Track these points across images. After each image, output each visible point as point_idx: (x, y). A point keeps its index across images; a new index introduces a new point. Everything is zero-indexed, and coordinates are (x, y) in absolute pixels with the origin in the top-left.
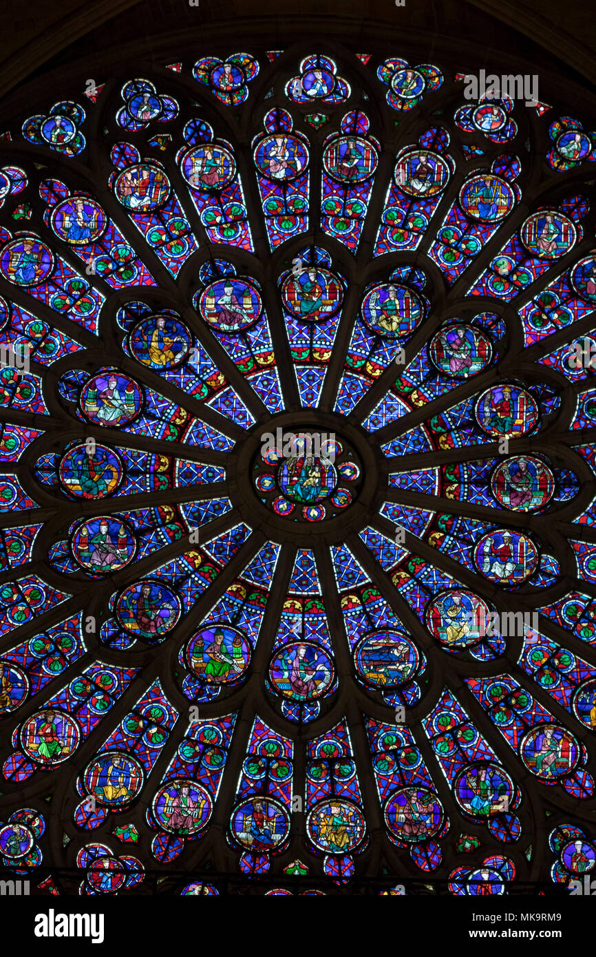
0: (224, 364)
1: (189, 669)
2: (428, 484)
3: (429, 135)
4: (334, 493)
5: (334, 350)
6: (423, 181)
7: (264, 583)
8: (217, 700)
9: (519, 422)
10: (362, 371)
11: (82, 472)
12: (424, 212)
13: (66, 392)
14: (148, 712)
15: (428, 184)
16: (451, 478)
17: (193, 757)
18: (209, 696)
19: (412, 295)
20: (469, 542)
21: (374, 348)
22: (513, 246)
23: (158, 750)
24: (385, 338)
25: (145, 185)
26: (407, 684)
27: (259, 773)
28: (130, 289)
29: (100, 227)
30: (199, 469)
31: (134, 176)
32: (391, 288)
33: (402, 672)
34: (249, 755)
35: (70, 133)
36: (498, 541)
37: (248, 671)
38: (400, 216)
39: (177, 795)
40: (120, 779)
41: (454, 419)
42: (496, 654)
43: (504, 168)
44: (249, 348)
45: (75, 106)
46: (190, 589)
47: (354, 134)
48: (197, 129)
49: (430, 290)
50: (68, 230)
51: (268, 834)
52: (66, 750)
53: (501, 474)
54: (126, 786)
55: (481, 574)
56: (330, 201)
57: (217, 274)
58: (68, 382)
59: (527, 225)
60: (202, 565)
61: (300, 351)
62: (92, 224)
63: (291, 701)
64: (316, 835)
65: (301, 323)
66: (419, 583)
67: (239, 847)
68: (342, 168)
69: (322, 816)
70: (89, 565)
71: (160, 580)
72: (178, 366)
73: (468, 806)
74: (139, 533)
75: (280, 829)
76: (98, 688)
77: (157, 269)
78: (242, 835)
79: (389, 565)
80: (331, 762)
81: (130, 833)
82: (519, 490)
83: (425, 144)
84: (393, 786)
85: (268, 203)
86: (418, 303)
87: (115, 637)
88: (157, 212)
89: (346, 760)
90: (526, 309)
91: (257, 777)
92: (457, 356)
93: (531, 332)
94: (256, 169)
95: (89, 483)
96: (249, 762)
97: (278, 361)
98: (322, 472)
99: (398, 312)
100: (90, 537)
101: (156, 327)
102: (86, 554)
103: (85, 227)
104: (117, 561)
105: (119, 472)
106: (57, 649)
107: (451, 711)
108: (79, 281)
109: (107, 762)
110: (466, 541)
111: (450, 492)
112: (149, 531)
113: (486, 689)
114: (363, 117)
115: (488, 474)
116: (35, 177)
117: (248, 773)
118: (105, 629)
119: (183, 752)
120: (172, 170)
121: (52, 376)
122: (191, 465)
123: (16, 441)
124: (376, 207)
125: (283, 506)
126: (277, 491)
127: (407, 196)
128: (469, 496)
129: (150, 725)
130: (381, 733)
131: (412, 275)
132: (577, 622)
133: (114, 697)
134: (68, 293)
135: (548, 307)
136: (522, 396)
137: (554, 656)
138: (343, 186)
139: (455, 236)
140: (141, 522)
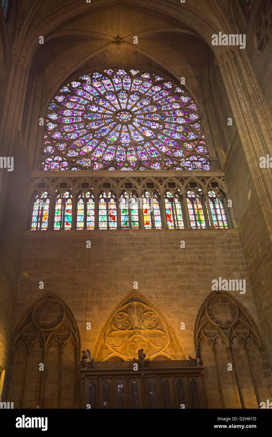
0: (110, 104)
1: (108, 140)
2: (142, 117)
5: (127, 102)
6: (137, 83)
7: (119, 129)
8: (113, 144)
9: (154, 110)
10: (131, 104)
12: (138, 86)
13: (88, 108)
14: (102, 145)
16: (145, 116)
19: (137, 96)
21: (132, 102)
22: (151, 90)
23: (104, 150)
25: (98, 84)
26: (142, 141)
28: (96, 96)
31: (96, 83)
32: (134, 95)
33: (140, 140)
34: (118, 150)
36: (153, 124)
37: (117, 140)
38: (135, 87)
39: (107, 156)
41: (145, 110)
42: (154, 137)
43: (149, 81)
44: (114, 102)
45: (87, 76)
46: (108, 130)
47: (127, 78)
48: (105, 78)
49: (140, 95)
50: (87, 89)
52: (90, 151)
53: (153, 116)
54: (99, 155)
55: (151, 128)
56: (124, 86)
57: (109, 94)
58: (88, 106)
59: (153, 88)
60: (109, 127)
61: (122, 102)
62: (90, 89)
63: (124, 144)
64: (129, 160)
65: (122, 99)
66: (142, 129)
68: (126, 82)
69: (130, 158)
70: (92, 128)
71: (103, 130)
72: (104, 104)
73: (152, 156)
74: (99, 124)
75: (124, 160)
76: (94, 143)
77: (100, 93)
78: (118, 161)
79: (137, 127)
80: (131, 151)
81: (100, 161)
82: (155, 118)
83: (137, 79)
84: (140, 154)
85: (116, 86)
87: (96, 136)
88: (100, 87)
89: (133, 151)
90: (154, 97)
92: (145, 102)
93: (155, 100)
94: (114, 82)
95: (92, 118)
97: (118, 104)
99: (135, 98)
100: (92, 125)
101: (100, 100)
104: (96, 127)
105: (96, 117)
106: (88, 138)
107: (148, 144)
108: (89, 95)
109: (96, 152)
110: (148, 124)
111: (145, 118)
112: (101, 124)
113: (153, 141)
114: (128, 76)
115: (151, 116)
116: (82, 84)
117: (118, 153)
118: (95, 135)
119: (108, 150)
120: (102, 82)
121: (85, 106)
122: (107, 116)
123: (80, 113)
124: (131, 86)
125: (121, 120)
126: (120, 118)
127: (135, 85)
128: (148, 119)
129: (103, 147)
130: (138, 147)
131: (137, 93)
132: (166, 133)
133: (97, 144)
134: (87, 96)
135: (157, 97)
136: (155, 107)
137: (163, 137)
138: (126, 84)
139: (143, 89)
140: (100, 122)
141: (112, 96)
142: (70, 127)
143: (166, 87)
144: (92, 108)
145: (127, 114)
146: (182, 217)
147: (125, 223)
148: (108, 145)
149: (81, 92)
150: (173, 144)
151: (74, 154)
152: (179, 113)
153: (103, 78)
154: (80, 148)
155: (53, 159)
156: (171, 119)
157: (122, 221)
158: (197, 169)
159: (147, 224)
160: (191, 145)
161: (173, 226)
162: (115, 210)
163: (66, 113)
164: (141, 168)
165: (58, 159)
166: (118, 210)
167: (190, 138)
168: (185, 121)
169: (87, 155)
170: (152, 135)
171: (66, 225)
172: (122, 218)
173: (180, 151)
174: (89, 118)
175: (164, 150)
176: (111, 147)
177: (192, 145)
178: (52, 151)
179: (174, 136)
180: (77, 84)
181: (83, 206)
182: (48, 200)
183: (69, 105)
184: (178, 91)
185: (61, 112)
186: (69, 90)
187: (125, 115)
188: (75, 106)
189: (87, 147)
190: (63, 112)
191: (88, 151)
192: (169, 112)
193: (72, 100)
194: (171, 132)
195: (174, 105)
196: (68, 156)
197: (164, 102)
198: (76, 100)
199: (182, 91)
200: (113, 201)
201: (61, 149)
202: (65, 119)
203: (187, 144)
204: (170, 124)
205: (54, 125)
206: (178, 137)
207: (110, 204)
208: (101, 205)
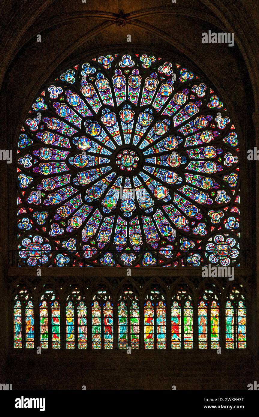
0: (109, 134)
1: (104, 206)
2: (154, 161)
3: (152, 74)
4: (133, 164)
5: (133, 129)
6: (151, 86)
7: (119, 186)
8: (110, 212)
9: (173, 145)
10: (139, 135)
11: (79, 161)
12: (152, 94)
13: (74, 142)
14: (96, 216)
15: (152, 87)
16: (159, 159)
17: (106, 225)
18: (109, 212)
19: (149, 115)
20: (163, 175)
21: (141, 129)
22: (172, 102)
23: (98, 224)
24: (144, 126)
25: (89, 91)
26: (150, 208)
27: (120, 228)
28: (87, 117)
29: (79, 101)
30: (104, 159)
31: (86, 88)
32: (145, 114)
33: (149, 205)
34: (117, 225)
35: (71, 78)
36: (169, 174)
37: (116, 206)
38: (146, 95)
39: (103, 234)
40: (91, 231)
41: (159, 145)
42: (169, 200)
43: (170, 82)
44: (114, 130)
45: (72, 71)
46: (103, 188)
47: (135, 75)
48: (100, 75)
49: (153, 114)
50: (72, 102)
51: (122, 242)
52: (79, 225)
53: (170, 158)
54: (92, 232)
55: (165, 182)
56: (130, 93)
57: (106, 112)
58: (75, 140)
59: (175, 97)
60: (106, 182)
61: (125, 130)
62: (78, 101)
63: (126, 212)
64: (132, 242)
65: (125, 123)
66: (152, 184)
67: (116, 245)
68: (133, 84)
69: (133, 237)
70: (82, 183)
71: (97, 186)
72: (98, 135)
73: (163, 234)
74: (92, 175)
75: (124, 240)
76: (85, 211)
77: (93, 111)
78: (117, 242)
79: (146, 180)
80: (135, 225)
81: (94, 242)
82: (173, 162)
83: (152, 77)
84: (148, 230)
85: (116, 94)
86: (151, 117)
87: (88, 199)
88: (92, 97)
89: (137, 225)
90: (175, 118)
91: (119, 229)
92: (159, 130)
93: (176, 123)
94: (114, 85)
95: (81, 164)
96: (117, 226)
97: (120, 133)
98: (131, 159)
99: (146, 120)
100: (82, 177)
101: (93, 126)
102: (81, 181)
103: (76, 102)
104: (87, 182)
105: (87, 161)
106: (76, 202)
107: (159, 213)
108: (76, 115)
109: (88, 227)
110: (162, 174)
111: (159, 163)
112: (94, 174)
113: (167, 208)
114: (137, 70)
115: (167, 158)
116: (64, 89)
117: (117, 229)
118: (86, 198)
119: (104, 224)
120: (95, 86)
121: (71, 139)
122: (102, 159)
123: (64, 154)
124: (141, 94)
125: (123, 168)
126: (121, 164)
127: (148, 90)
128: (163, 164)
129: (96, 219)
130: (145, 219)
131: (149, 110)
132: (186, 192)
133: (88, 213)
134: (73, 118)
135: (180, 117)
136: (174, 139)
137: (181, 200)
138: (133, 89)
139: (159, 100)
140: (92, 172)
141: (111, 117)
142: (51, 182)
143: (195, 94)
144: (81, 144)
145: (133, 156)
146: (192, 328)
147: (123, 337)
148: (105, 215)
149: (64, 107)
150: (194, 212)
151: (59, 231)
152: (209, 152)
153: (97, 76)
154: (66, 220)
155: (31, 239)
156: (196, 164)
157: (120, 334)
158: (222, 256)
159: (149, 337)
160: (219, 215)
161: (179, 340)
162: (111, 317)
163: (44, 153)
164: (147, 254)
165: (38, 240)
166: (115, 317)
167: (219, 201)
168: (217, 168)
169: (77, 234)
170: (166, 197)
171: (54, 338)
172: (119, 330)
173: (202, 226)
174: (77, 164)
175: (181, 223)
176: (108, 219)
177: (220, 214)
178: (29, 226)
179: (197, 198)
180: (57, 91)
181: (73, 311)
182: (30, 303)
183: (47, 137)
184: (213, 105)
185: (36, 153)
186: (45, 106)
187: (129, 156)
188: (57, 140)
189: (76, 218)
190: (39, 152)
191: (77, 226)
192: (194, 151)
193: (51, 127)
194: (194, 189)
195: (204, 134)
196: (50, 234)
197: (189, 128)
198: (56, 126)
199: (219, 104)
200: (110, 305)
201: (41, 223)
202: (44, 166)
203: (213, 213)
204: (193, 175)
205: (29, 178)
206: (203, 199)
207: (106, 309)
208: (94, 311)
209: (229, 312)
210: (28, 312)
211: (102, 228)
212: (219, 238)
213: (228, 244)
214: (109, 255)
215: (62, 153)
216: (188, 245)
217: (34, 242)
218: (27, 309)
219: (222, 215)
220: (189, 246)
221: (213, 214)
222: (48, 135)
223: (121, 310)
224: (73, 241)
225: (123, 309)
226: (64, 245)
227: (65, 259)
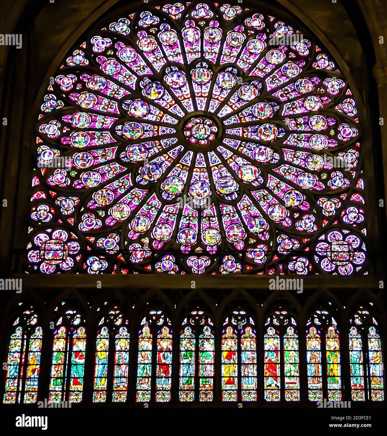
0: (174, 97)
1: (164, 190)
2: (238, 133)
3: (237, 27)
4: (209, 136)
5: (209, 93)
6: (235, 41)
7: (187, 163)
8: (173, 199)
9: (266, 113)
10: (217, 99)
11: (130, 131)
12: (236, 51)
13: (125, 107)
14: (152, 203)
15: (237, 42)
16: (245, 131)
17: (166, 217)
18: (171, 198)
19: (233, 76)
20: (251, 150)
21: (221, 92)
22: (263, 61)
23: (155, 215)
24: (224, 89)
25: (148, 44)
26: (233, 193)
28: (144, 75)
30: (167, 129)
31: (145, 41)
32: (226, 74)
33: (231, 190)
34: (184, 215)
35: (124, 28)
36: (260, 149)
37: (183, 190)
38: (228, 52)
39: (161, 228)
40: (143, 224)
42: (260, 184)
43: (260, 37)
44: (182, 93)
45: (126, 20)
46: (164, 166)
47: (214, 27)
48: (165, 26)
49: (238, 74)
50: (124, 57)
51: (190, 239)
52: (126, 215)
53: (261, 129)
54: (145, 226)
55: (255, 160)
56: (206, 48)
57: (172, 71)
58: (125, 104)
59: (268, 55)
60: (168, 159)
61: (198, 93)
62: (132, 56)
64: (205, 240)
65: (198, 85)
66: (236, 163)
67: (181, 244)
68: (210, 38)
69: (206, 234)
70: (133, 159)
71: (155, 164)
72: (160, 99)
73: (252, 230)
74: (148, 149)
75: (194, 238)
76: (136, 197)
77: (153, 69)
78: (181, 240)
79: (226, 157)
80: (209, 217)
81: (146, 240)
82: (267, 134)
83: (236, 30)
84: (229, 224)
85: (187, 49)
87: (141, 181)
88: (153, 52)
89: (213, 217)
90: (268, 80)
91: (186, 222)
92: (246, 94)
93: (270, 86)
94: (183, 39)
95: (132, 134)
96: (184, 218)
97: (191, 96)
98: (205, 129)
99: (228, 81)
100: (133, 151)
101: (153, 87)
102: (131, 156)
103: (130, 57)
104: (141, 158)
105: (142, 131)
106: (123, 185)
107: (246, 201)
108: (128, 73)
109: (139, 219)
110: (250, 150)
111: (245, 135)
112: (151, 148)
113: (257, 194)
114: (217, 22)
115: (257, 129)
116: (114, 42)
117: (183, 221)
118: (138, 178)
119: (163, 215)
120: (157, 39)
121: (120, 102)
122: (164, 128)
123: (109, 122)
124: (221, 49)
125: (193, 140)
126: (191, 135)
127: (231, 46)
128: (251, 136)
129: (152, 207)
130: (225, 208)
131: (232, 70)
132: (285, 173)
133: (141, 199)
134: (125, 77)
135: (275, 79)
136: (267, 106)
137: (278, 184)
138: (211, 43)
139: (246, 58)
140: (149, 146)
141: (179, 76)
142: (87, 157)
144: (135, 109)
145: (208, 125)
147: (188, 381)
148: (165, 202)
149: (112, 63)
150: (298, 200)
151: (93, 223)
152: (317, 123)
153: (161, 27)
154: (106, 208)
155: (50, 235)
156: (298, 137)
157: (183, 377)
158: (340, 261)
159: (229, 382)
160: (333, 205)
161: (278, 387)
162: (170, 351)
163: (79, 120)
164: (227, 257)
165: (61, 236)
166: (176, 351)
167: (333, 185)
168: (329, 143)
169: (121, 228)
170: (256, 179)
171: (74, 384)
172: (181, 370)
173: (309, 218)
174: (127, 135)
175: (278, 215)
176: (170, 208)
177: (335, 204)
178: (47, 216)
179: (301, 181)
181: (107, 342)
182: (39, 330)
183: (85, 99)
184: (320, 65)
185: (67, 119)
186: (85, 60)
187: (204, 126)
188: (99, 103)
189: (121, 206)
190: (72, 117)
191: (122, 217)
192: (296, 120)
193: (92, 86)
194: (296, 170)
195: (309, 100)
196: (80, 228)
197: (288, 93)
198: (100, 86)
199: (329, 64)
200: (168, 332)
201: (67, 212)
202: (77, 136)
203: (325, 202)
204: (295, 152)
205: (53, 151)
206: (309, 183)
207: (161, 339)
208: (143, 342)
209: (355, 344)
210: (34, 343)
211: (161, 221)
212: (334, 235)
213: (349, 244)
214: (169, 258)
215: (106, 119)
216: (289, 245)
217: (54, 239)
218: (33, 339)
219: (338, 205)
220: (291, 246)
221: (325, 204)
222: (86, 97)
223: (185, 340)
224: (115, 238)
225: (188, 338)
226: (101, 243)
227: (101, 263)
